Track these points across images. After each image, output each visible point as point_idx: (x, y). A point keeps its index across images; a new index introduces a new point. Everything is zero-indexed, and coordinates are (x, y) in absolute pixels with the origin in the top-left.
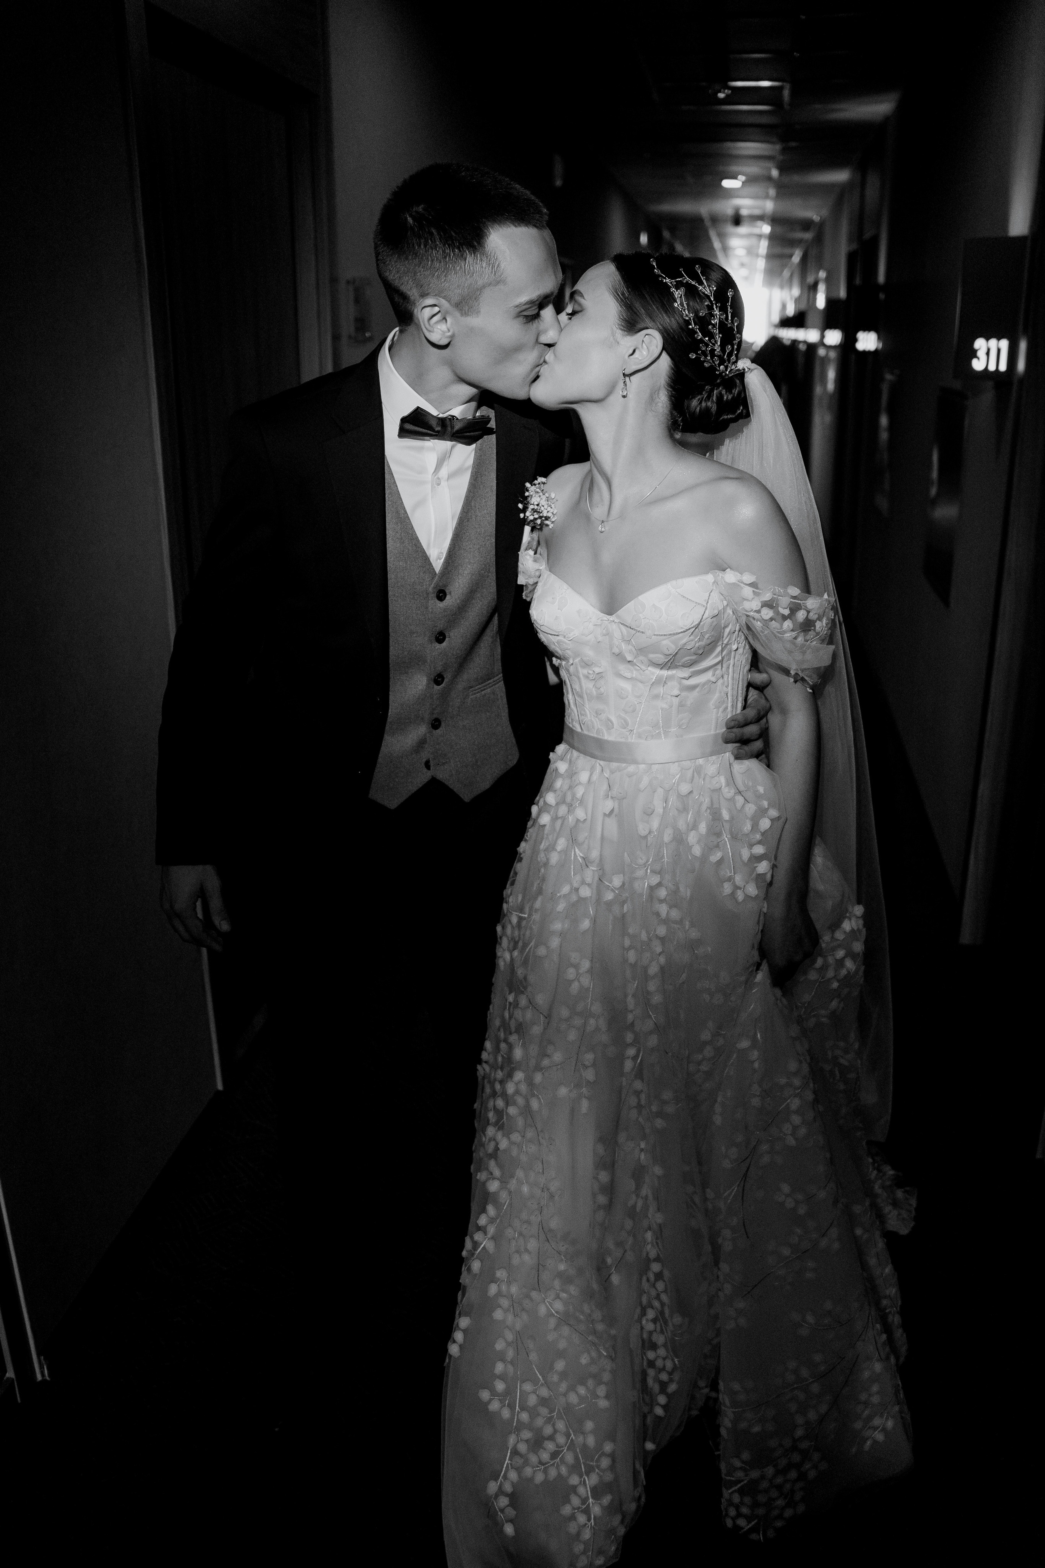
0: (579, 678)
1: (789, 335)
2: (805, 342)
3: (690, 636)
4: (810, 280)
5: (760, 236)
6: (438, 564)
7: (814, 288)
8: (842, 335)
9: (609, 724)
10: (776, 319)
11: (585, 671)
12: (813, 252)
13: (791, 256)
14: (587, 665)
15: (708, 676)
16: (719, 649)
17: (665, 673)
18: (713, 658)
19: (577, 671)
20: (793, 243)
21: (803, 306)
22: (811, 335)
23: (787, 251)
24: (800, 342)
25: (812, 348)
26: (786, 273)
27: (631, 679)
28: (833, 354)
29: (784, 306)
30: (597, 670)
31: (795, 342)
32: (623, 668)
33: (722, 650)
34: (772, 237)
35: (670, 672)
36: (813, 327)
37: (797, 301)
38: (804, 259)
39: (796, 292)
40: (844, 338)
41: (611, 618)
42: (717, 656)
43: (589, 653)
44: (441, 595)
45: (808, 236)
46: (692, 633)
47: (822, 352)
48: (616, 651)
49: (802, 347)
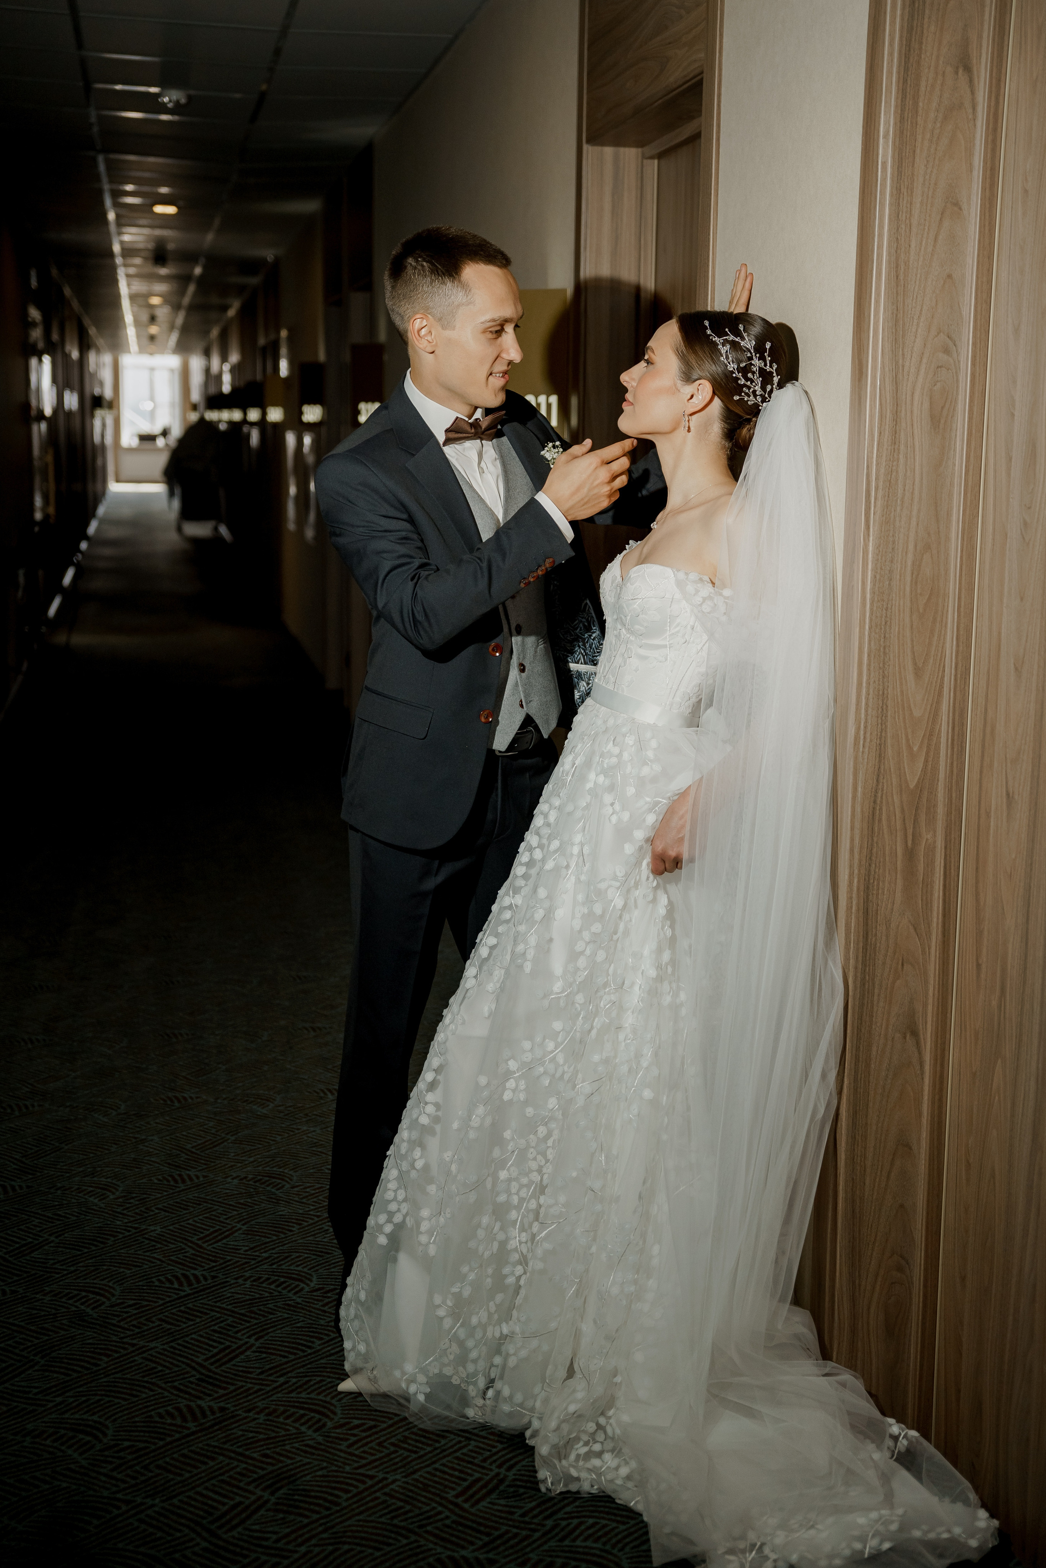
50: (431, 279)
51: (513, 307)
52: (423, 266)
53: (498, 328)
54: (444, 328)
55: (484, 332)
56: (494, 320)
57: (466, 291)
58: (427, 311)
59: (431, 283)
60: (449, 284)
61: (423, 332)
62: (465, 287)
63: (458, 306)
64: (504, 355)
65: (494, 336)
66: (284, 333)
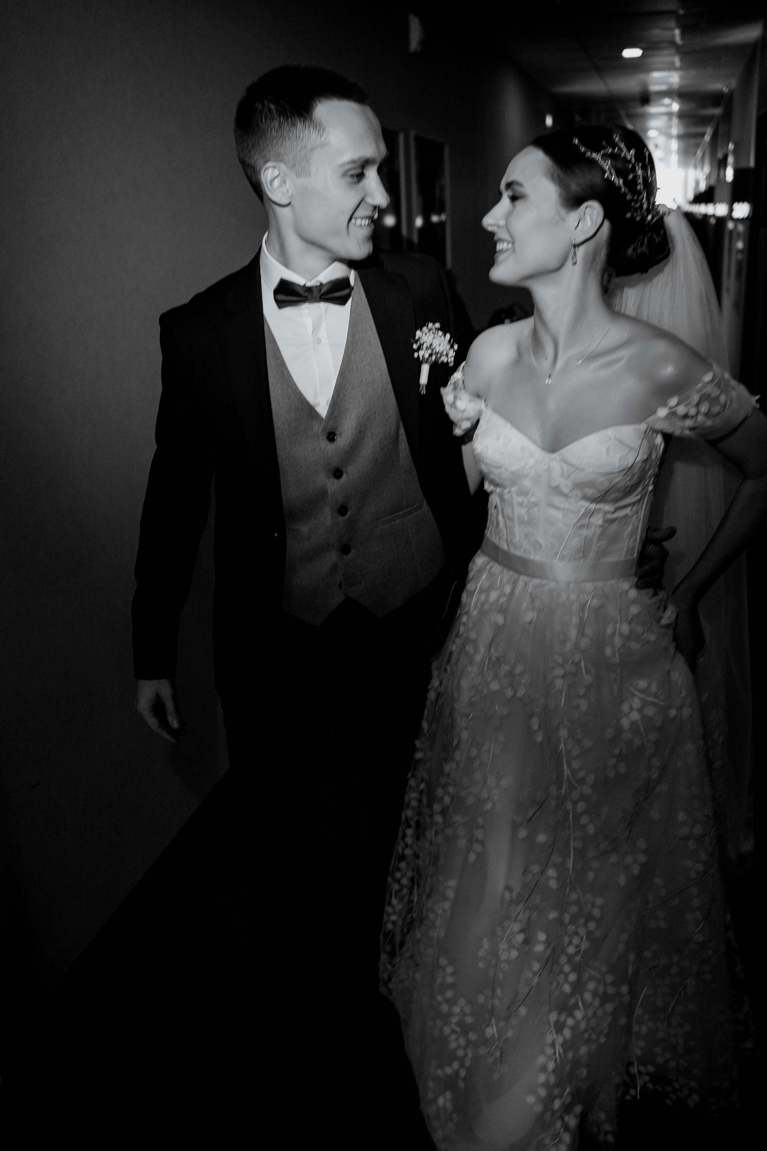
0: (512, 505)
1: (702, 209)
2: (714, 216)
3: (623, 476)
4: (720, 155)
5: (670, 114)
6: (323, 410)
7: (722, 164)
8: (751, 207)
9: (537, 546)
10: (691, 196)
11: (520, 499)
12: (722, 129)
13: (703, 135)
14: (523, 493)
15: (628, 511)
16: (640, 489)
17: (593, 506)
18: (635, 496)
19: (512, 498)
20: (704, 121)
21: (713, 182)
22: (720, 210)
23: (700, 130)
24: (711, 216)
25: (721, 221)
26: (699, 153)
27: (563, 509)
28: (741, 228)
29: (697, 183)
30: (533, 499)
31: (706, 217)
32: (557, 500)
33: (642, 491)
34: (682, 115)
35: (599, 506)
36: (721, 201)
37: (708, 178)
38: (715, 136)
39: (707, 169)
40: (752, 211)
41: (554, 456)
42: (637, 495)
43: (526, 483)
44: (331, 437)
45: (717, 111)
46: (626, 473)
47: (730, 225)
48: (554, 484)
49: (713, 221)
50: (280, 122)
51: (374, 145)
52: (270, 110)
53: (358, 171)
54: (298, 175)
55: (344, 175)
56: (353, 162)
57: (319, 131)
58: (279, 158)
59: (280, 127)
60: (300, 126)
61: (276, 183)
62: (319, 127)
63: (312, 149)
64: (369, 200)
65: (355, 180)
66: (731, 146)
